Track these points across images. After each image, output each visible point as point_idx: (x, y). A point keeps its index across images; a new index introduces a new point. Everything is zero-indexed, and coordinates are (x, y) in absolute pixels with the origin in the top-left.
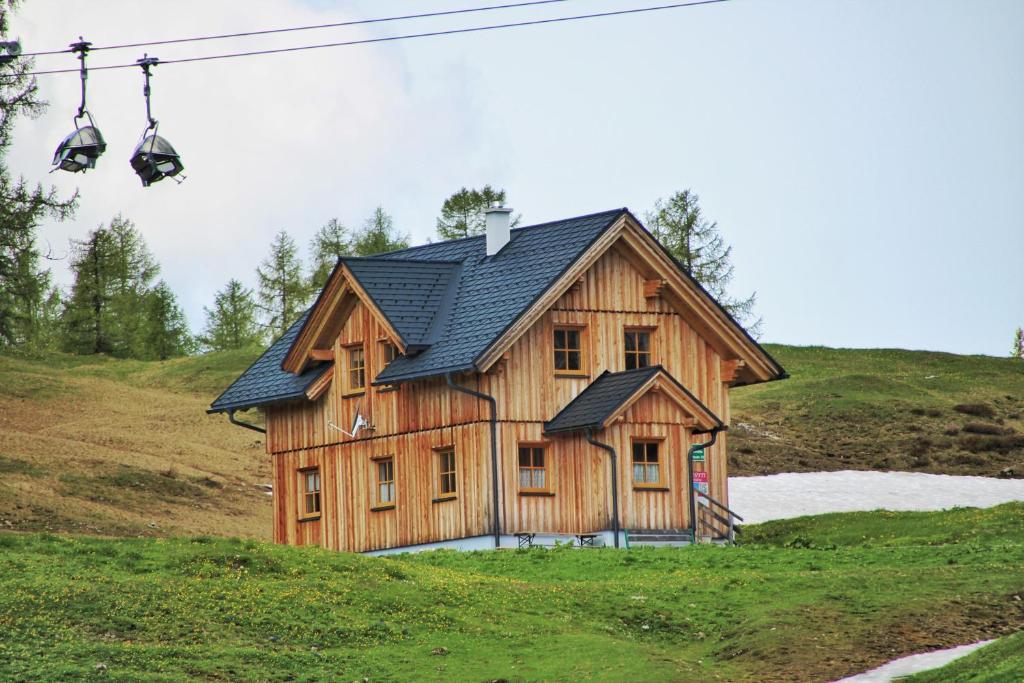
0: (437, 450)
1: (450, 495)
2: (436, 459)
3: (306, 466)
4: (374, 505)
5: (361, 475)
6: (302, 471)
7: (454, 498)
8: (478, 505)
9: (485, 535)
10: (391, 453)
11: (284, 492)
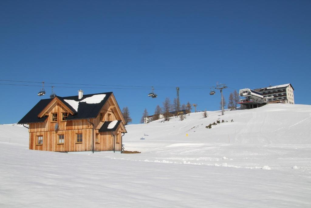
0: (76, 134)
1: (81, 142)
2: (76, 135)
3: (39, 135)
4: (58, 143)
5: (54, 138)
6: (37, 136)
7: (82, 143)
8: (89, 145)
9: (90, 151)
10: (63, 133)
11: (33, 140)
